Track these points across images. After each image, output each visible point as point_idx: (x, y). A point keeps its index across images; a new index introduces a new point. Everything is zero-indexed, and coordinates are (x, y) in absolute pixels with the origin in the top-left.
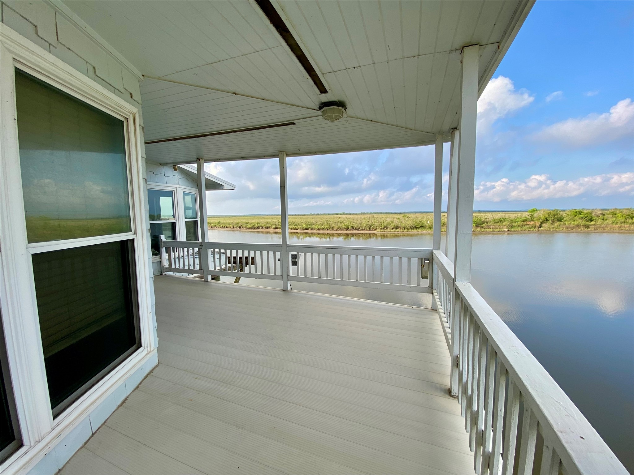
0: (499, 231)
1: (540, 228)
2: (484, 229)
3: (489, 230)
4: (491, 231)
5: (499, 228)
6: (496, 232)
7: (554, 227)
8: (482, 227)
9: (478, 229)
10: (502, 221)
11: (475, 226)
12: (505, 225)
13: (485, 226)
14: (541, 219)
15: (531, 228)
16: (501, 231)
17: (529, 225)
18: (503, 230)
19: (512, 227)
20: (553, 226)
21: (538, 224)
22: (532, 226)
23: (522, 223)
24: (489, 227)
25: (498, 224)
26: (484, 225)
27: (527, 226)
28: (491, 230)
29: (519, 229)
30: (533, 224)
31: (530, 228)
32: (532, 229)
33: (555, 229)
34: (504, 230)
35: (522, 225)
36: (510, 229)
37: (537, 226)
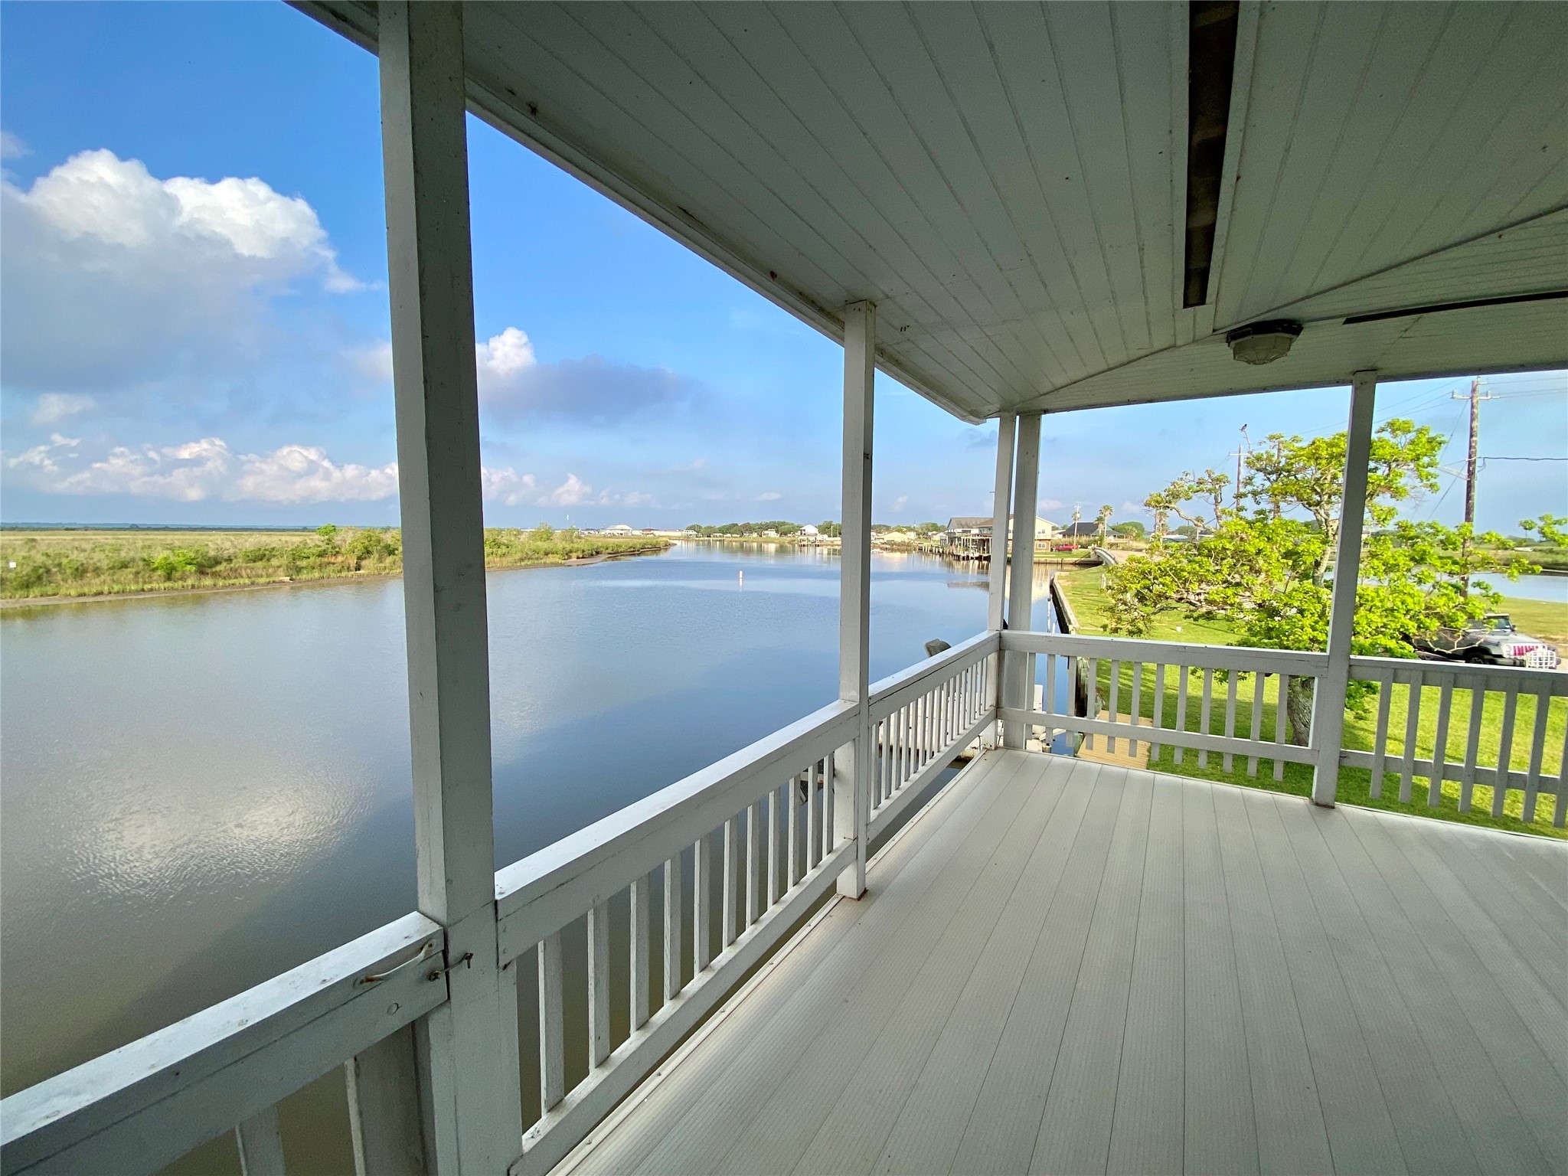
0: (269, 583)
1: (359, 570)
2: (225, 578)
3: (242, 581)
4: (245, 585)
5: (264, 574)
6: (263, 585)
7: (385, 568)
8: (215, 575)
9: (208, 581)
10: (265, 555)
11: (196, 571)
12: (279, 567)
13: (226, 571)
14: (356, 550)
15: (340, 571)
16: (274, 582)
17: (334, 564)
18: (277, 579)
19: (299, 570)
20: (383, 565)
21: (353, 562)
22: (343, 567)
23: (318, 560)
24: (236, 573)
25: (259, 564)
26: (218, 568)
27: (332, 567)
28: (247, 581)
29: (317, 575)
30: (342, 562)
31: (338, 572)
32: (343, 574)
33: (387, 571)
34: (281, 578)
35: (320, 566)
36: (294, 577)
37: (351, 566)
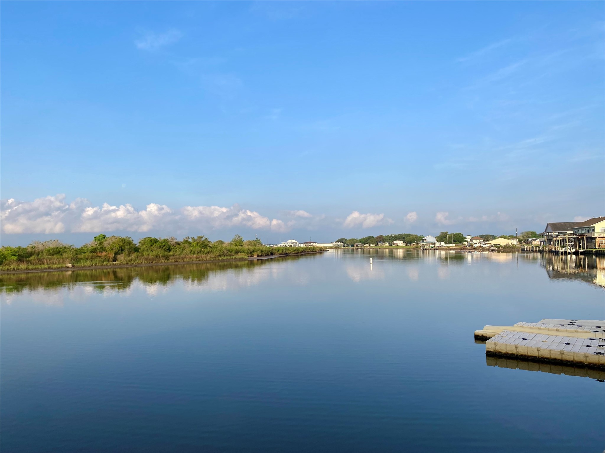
0: (59, 268)
1: (115, 261)
2: (33, 264)
3: (43, 266)
4: (45, 269)
5: (57, 262)
6: (55, 269)
7: (131, 260)
8: (29, 262)
9: (23, 266)
10: (60, 252)
11: (17, 260)
12: (66, 258)
13: (34, 260)
14: (114, 248)
15: (103, 262)
16: (62, 267)
17: (100, 257)
18: (64, 266)
19: (78, 260)
20: (130, 258)
21: (112, 256)
22: (105, 259)
23: (91, 254)
24: (41, 262)
25: (55, 256)
26: (32, 258)
27: (98, 259)
28: (46, 266)
29: (89, 263)
30: (105, 256)
31: (102, 262)
32: (105, 263)
33: (133, 262)
34: (67, 265)
35: (92, 258)
36: (75, 264)
37: (111, 258)
